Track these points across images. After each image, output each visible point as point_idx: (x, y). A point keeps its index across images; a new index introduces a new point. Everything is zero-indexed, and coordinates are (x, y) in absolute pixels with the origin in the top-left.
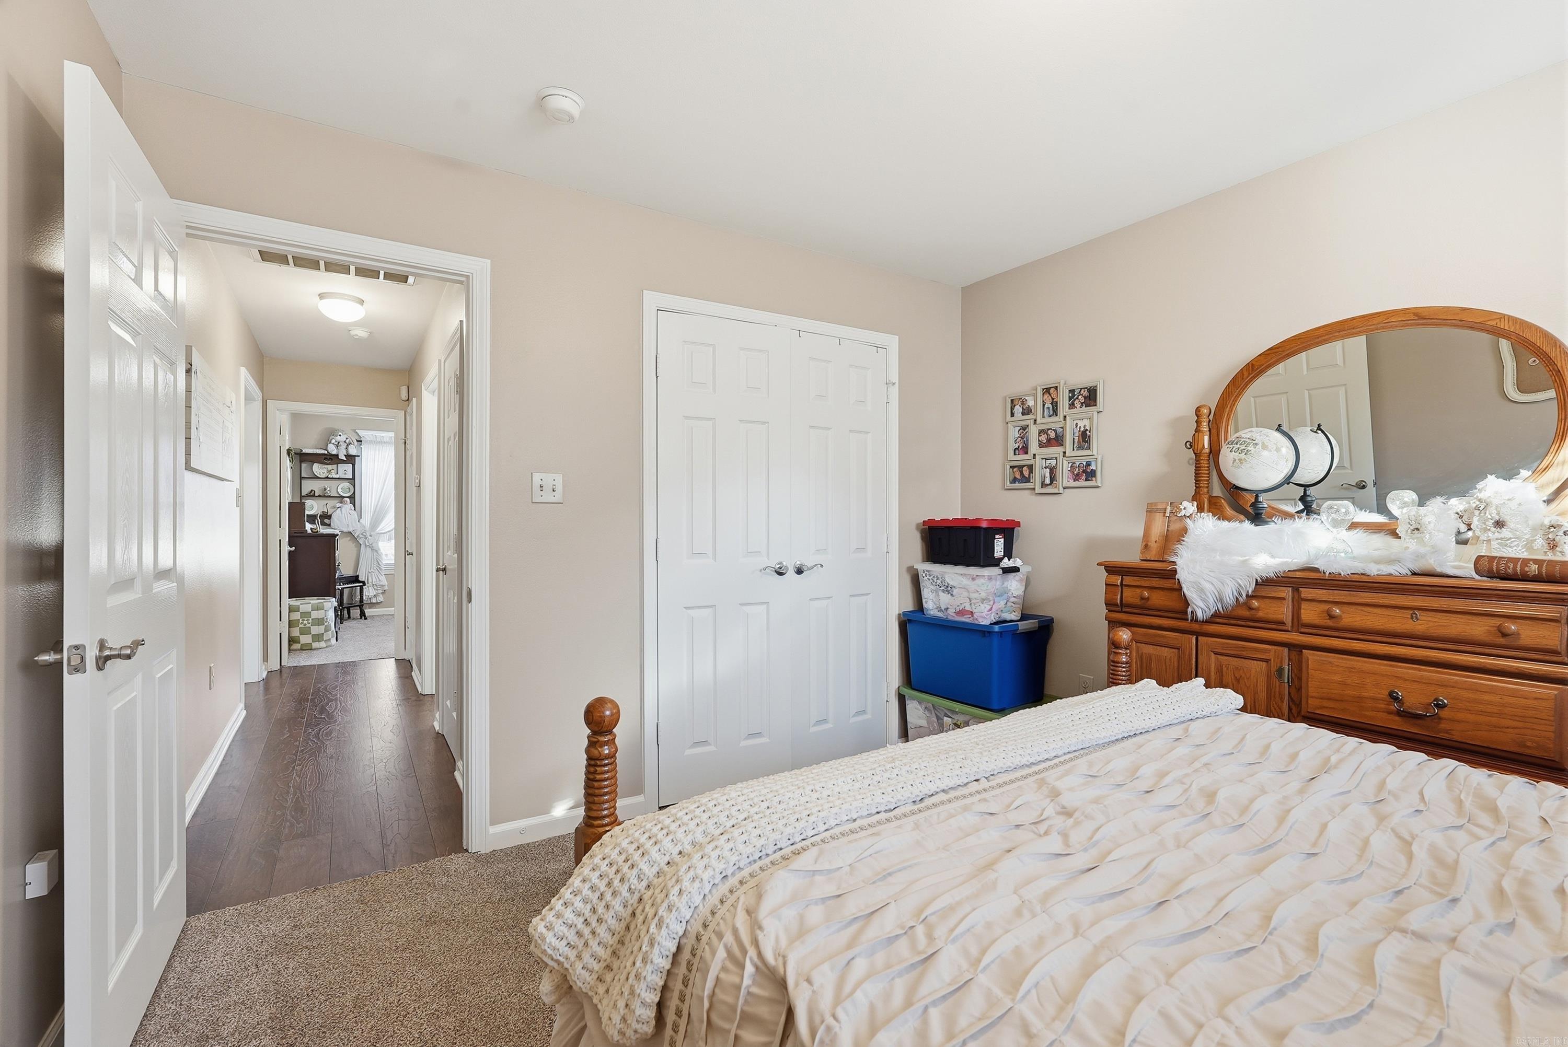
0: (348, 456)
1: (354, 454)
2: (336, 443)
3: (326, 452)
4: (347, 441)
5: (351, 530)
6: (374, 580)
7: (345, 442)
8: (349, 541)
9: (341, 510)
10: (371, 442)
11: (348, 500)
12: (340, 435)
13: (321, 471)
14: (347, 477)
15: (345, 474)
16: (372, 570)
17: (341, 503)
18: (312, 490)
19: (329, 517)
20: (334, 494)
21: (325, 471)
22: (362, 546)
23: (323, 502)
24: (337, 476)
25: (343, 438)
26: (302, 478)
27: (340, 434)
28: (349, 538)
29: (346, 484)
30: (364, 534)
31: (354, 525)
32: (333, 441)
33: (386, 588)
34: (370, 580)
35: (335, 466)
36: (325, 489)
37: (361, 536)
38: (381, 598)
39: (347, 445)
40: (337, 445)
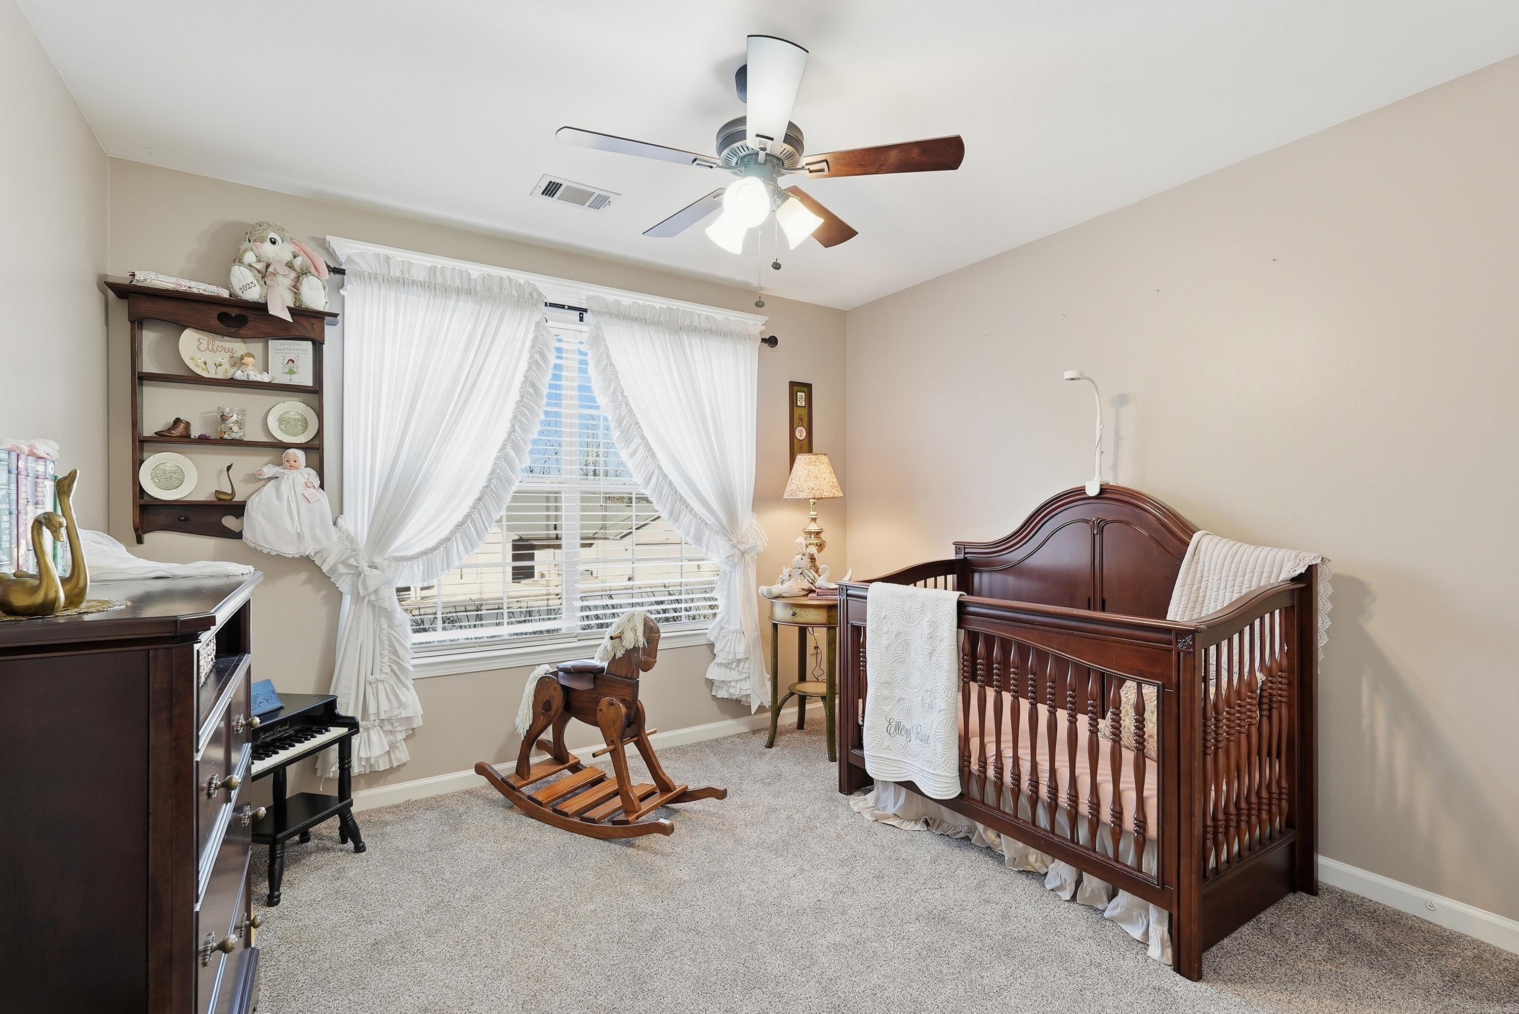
0: (299, 312)
1: (321, 309)
2: (260, 266)
3: (225, 294)
4: (298, 262)
5: (309, 549)
6: (384, 705)
7: (290, 265)
8: (307, 582)
9: (278, 489)
10: (373, 278)
11: (300, 455)
12: (273, 242)
13: (212, 358)
14: (296, 380)
15: (291, 372)
16: (377, 675)
17: (280, 464)
18: (177, 421)
19: (238, 510)
20: (254, 434)
21: (223, 358)
22: (347, 600)
23: (217, 459)
24: (265, 378)
25: (280, 253)
26: (140, 379)
27: (273, 235)
28: (304, 576)
29: (294, 407)
30: (352, 561)
31: (319, 533)
32: (250, 257)
33: (418, 723)
34: (372, 709)
35: (256, 347)
36: (224, 418)
37: (341, 569)
38: (402, 755)
39: (298, 279)
40: (265, 273)
